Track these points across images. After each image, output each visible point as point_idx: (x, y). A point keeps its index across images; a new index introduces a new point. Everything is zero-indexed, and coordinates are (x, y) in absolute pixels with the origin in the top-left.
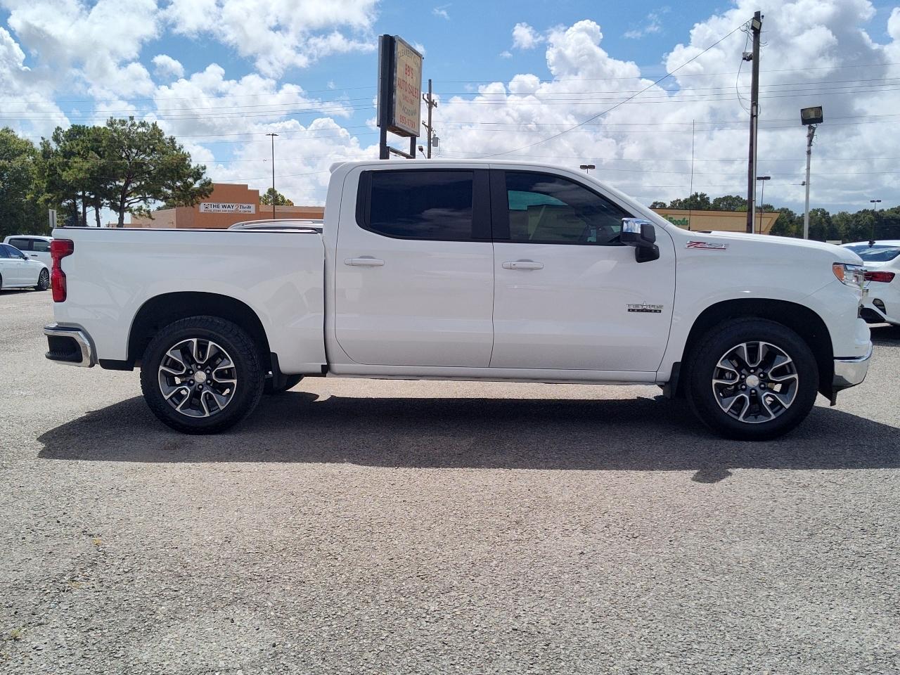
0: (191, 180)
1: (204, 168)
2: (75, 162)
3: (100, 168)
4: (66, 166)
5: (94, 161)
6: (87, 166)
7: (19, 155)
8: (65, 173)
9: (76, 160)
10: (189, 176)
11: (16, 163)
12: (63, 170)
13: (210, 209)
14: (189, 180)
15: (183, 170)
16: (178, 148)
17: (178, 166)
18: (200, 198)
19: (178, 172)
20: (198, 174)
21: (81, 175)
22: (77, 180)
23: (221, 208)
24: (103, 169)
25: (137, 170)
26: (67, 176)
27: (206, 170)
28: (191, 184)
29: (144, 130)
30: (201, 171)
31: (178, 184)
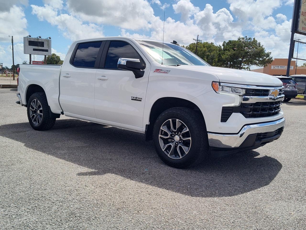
0: (265, 57)
1: (270, 53)
2: (226, 52)
3: (233, 54)
4: (224, 53)
5: (232, 52)
6: (229, 53)
7: (213, 51)
8: (223, 56)
9: (227, 52)
10: (265, 56)
11: (212, 54)
12: (222, 55)
13: (275, 68)
14: (264, 57)
15: (261, 54)
16: (261, 46)
17: (259, 53)
18: (267, 64)
19: (259, 55)
20: (268, 55)
21: (227, 57)
22: (226, 59)
23: (280, 68)
24: (234, 55)
25: (246, 54)
26: (223, 57)
27: (271, 54)
28: (265, 59)
29: (250, 41)
30: (269, 54)
31: (261, 59)
